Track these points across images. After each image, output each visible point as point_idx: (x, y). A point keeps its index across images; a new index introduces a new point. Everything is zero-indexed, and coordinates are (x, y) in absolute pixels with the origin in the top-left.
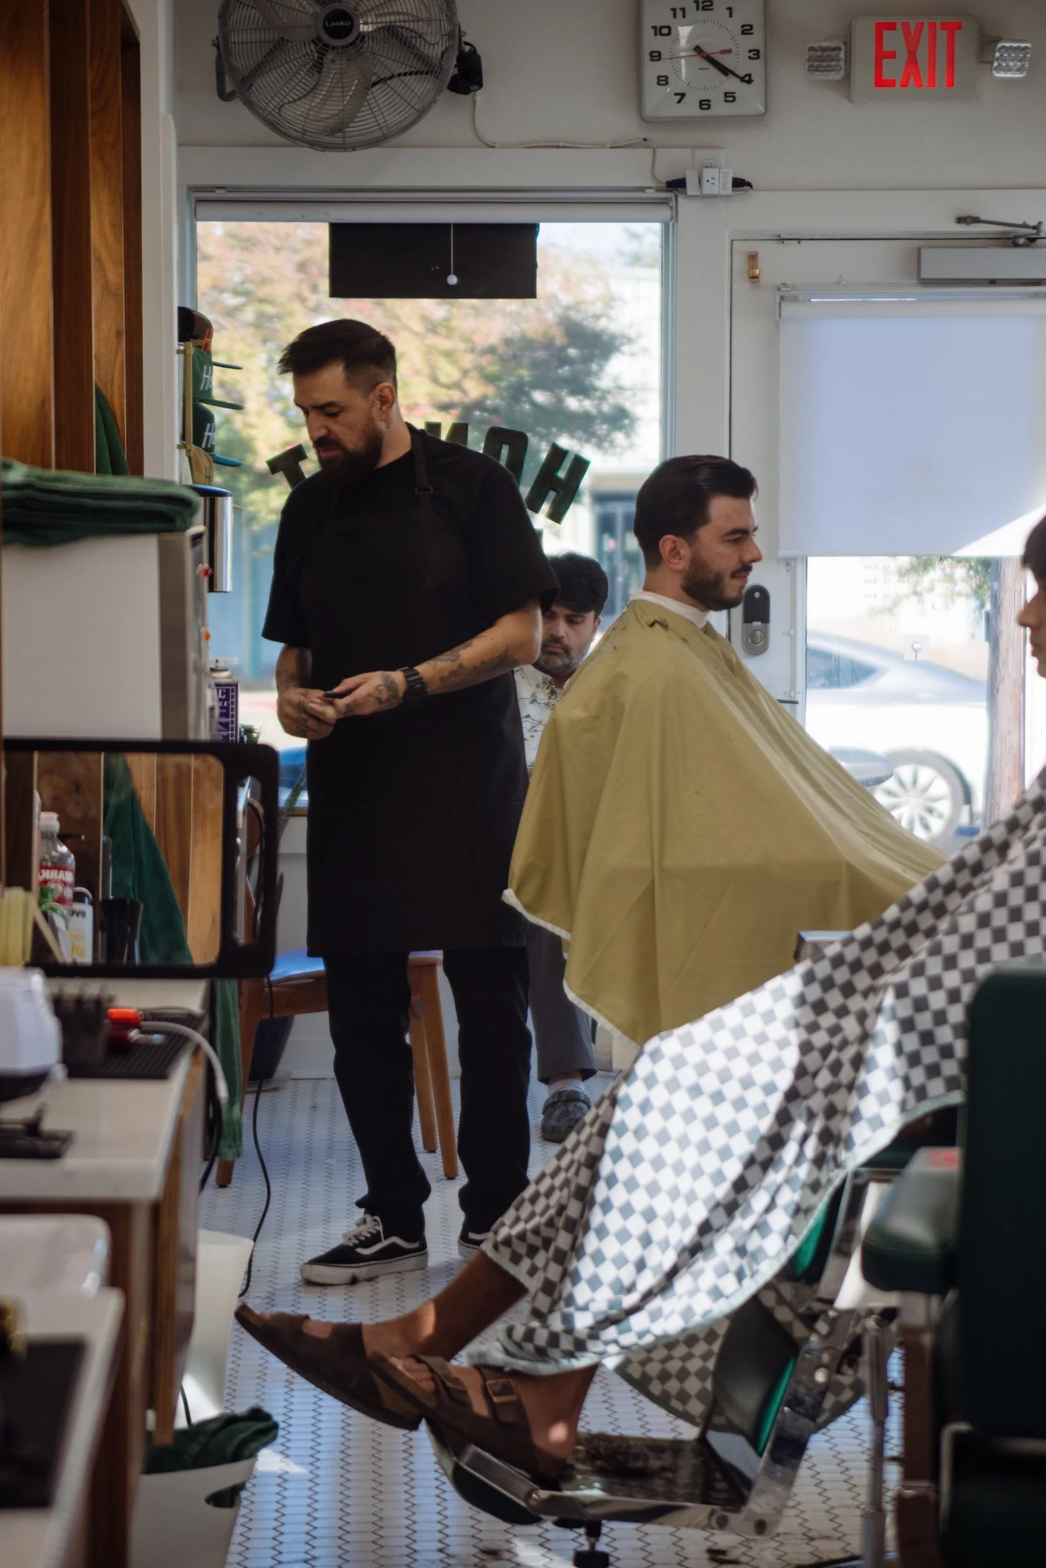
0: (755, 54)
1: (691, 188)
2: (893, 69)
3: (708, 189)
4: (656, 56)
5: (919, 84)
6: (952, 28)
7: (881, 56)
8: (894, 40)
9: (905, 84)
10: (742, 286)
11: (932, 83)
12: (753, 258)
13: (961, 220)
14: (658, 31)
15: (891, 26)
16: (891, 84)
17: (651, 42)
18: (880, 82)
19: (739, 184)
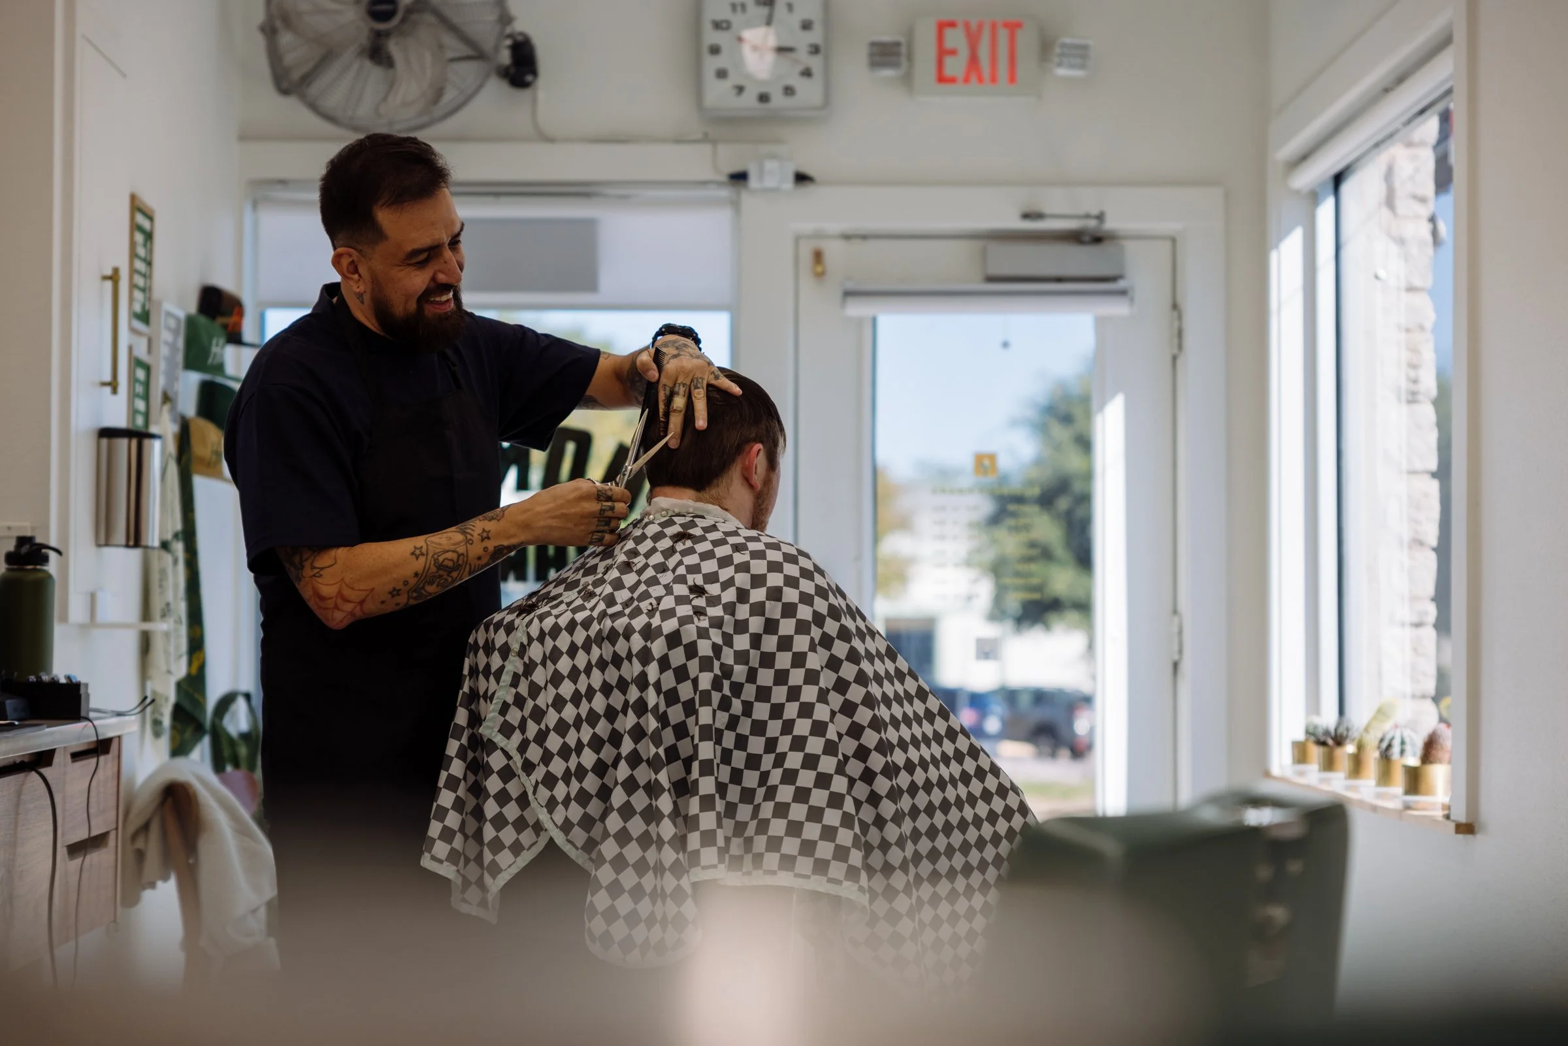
0: (815, 50)
1: (753, 182)
2: (955, 66)
3: (770, 183)
4: (715, 50)
5: (980, 80)
6: (1013, 27)
7: (943, 53)
8: (955, 39)
9: (967, 80)
10: (807, 281)
11: (994, 79)
12: (818, 256)
13: (1026, 216)
14: (718, 25)
15: (952, 24)
16: (952, 80)
17: (711, 37)
18: (942, 79)
19: (801, 178)
